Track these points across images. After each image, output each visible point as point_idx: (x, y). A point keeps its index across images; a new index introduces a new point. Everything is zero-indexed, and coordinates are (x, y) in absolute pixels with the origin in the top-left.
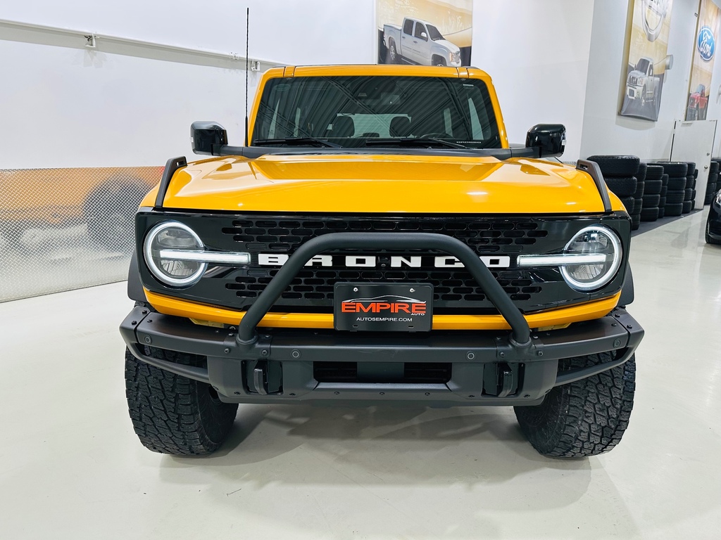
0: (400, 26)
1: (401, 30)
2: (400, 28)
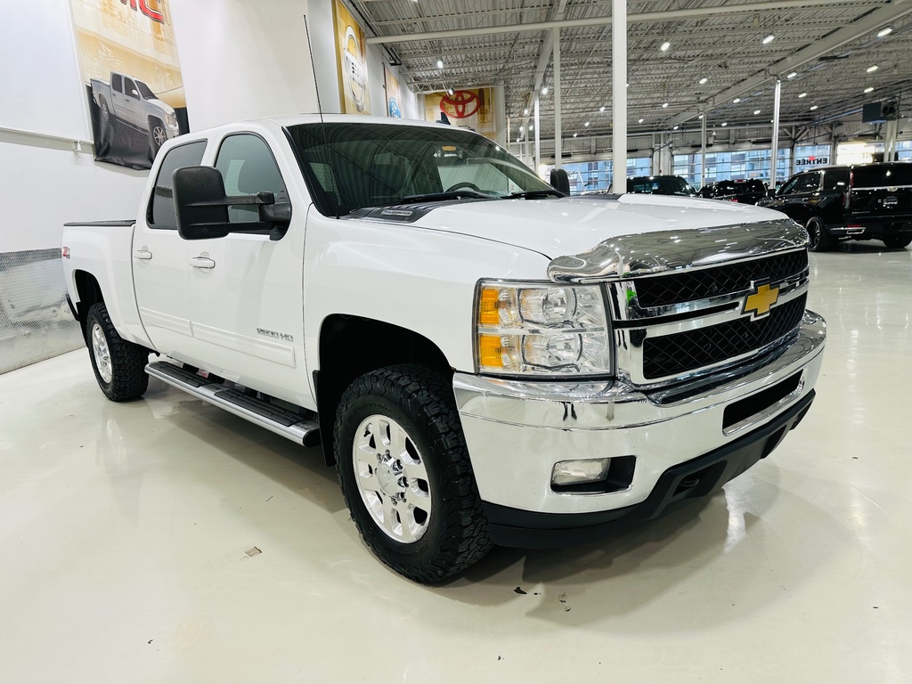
0: (108, 81)
1: (109, 86)
2: (108, 84)
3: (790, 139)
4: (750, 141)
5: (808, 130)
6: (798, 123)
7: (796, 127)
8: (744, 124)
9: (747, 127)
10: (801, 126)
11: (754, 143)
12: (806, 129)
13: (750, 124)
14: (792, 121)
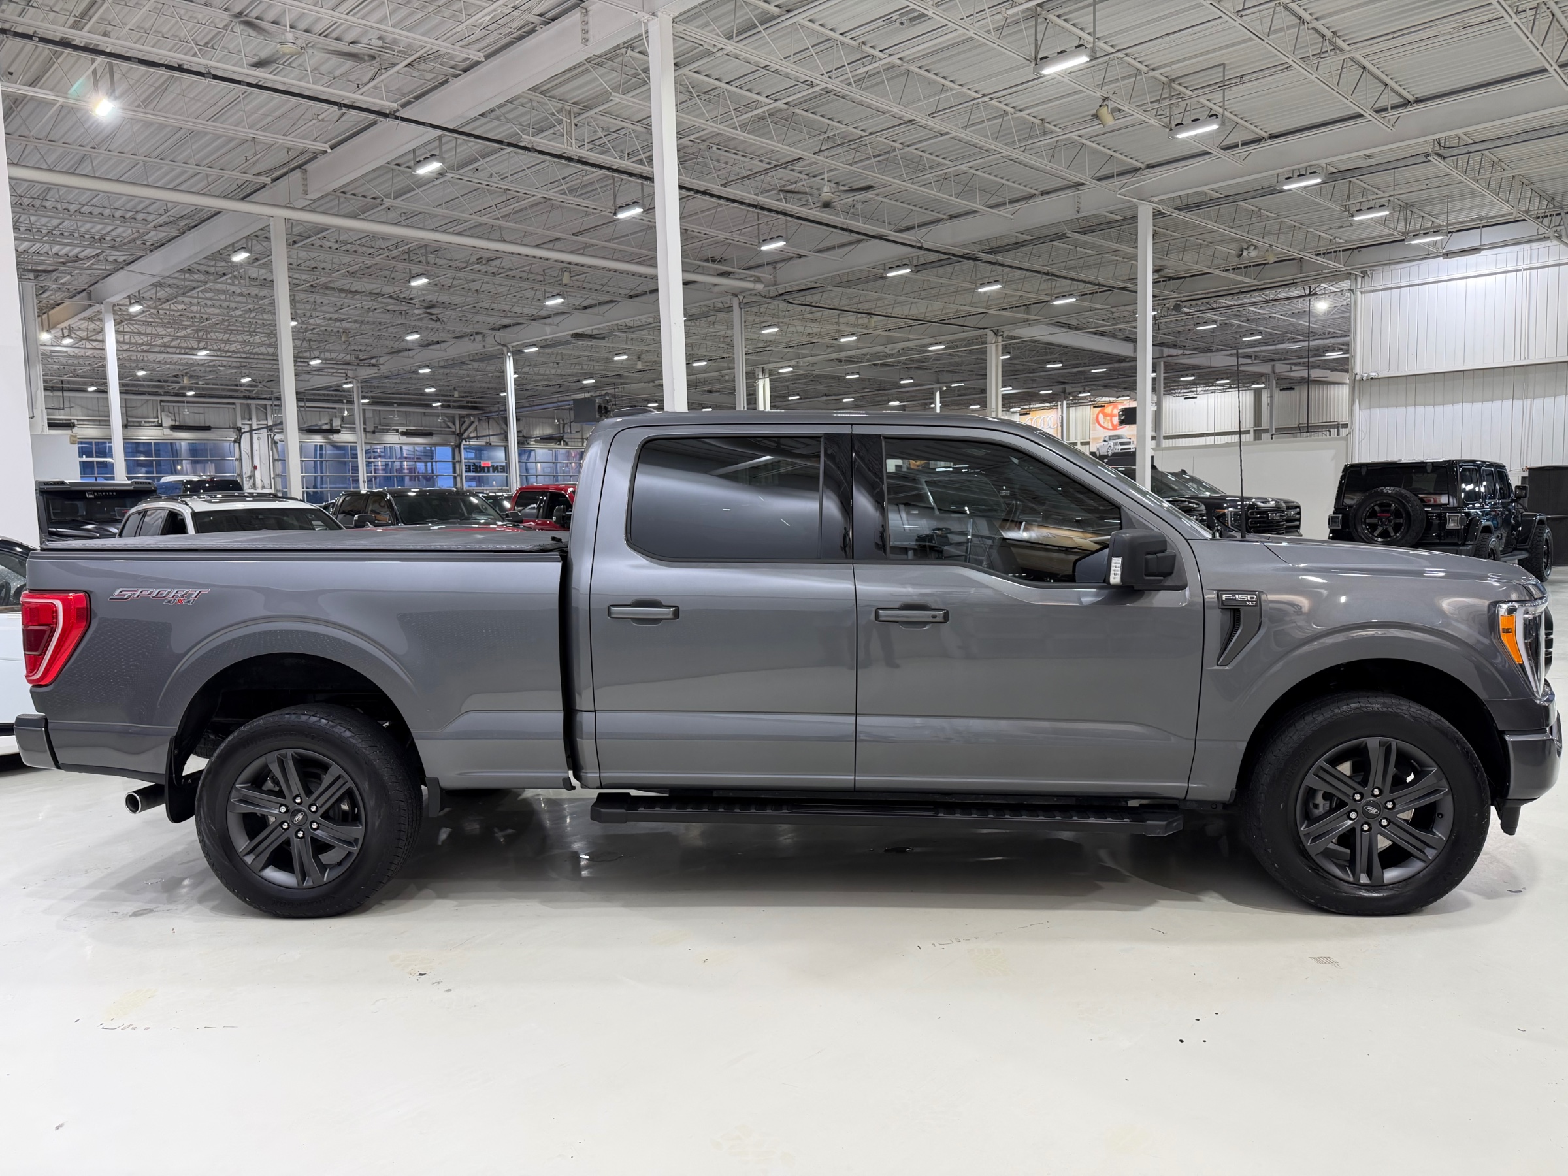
3: (454, 433)
4: (397, 431)
5: (476, 423)
6: (464, 412)
7: (461, 417)
8: (391, 404)
9: (396, 408)
10: (469, 415)
11: (404, 434)
12: (473, 422)
13: (400, 405)
14: (454, 407)
